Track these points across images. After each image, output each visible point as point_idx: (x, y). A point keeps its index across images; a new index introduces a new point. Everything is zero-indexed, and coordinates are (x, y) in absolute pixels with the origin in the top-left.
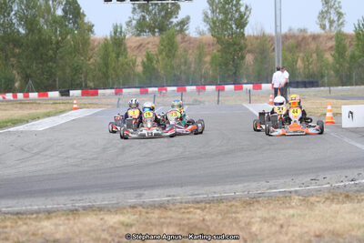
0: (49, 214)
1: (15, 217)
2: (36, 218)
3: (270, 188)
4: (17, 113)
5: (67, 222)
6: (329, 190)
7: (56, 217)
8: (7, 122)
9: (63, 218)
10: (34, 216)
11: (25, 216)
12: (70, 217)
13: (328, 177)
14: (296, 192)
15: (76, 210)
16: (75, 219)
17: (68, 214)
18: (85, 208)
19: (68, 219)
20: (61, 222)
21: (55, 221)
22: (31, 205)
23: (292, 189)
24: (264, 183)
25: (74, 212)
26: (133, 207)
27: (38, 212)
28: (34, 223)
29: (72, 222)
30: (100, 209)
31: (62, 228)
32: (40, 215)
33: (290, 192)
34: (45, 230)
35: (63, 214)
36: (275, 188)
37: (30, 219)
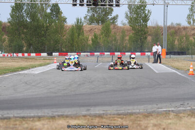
0: (40, 118)
1: (21, 119)
2: (32, 120)
3: (159, 108)
4: (24, 64)
5: (49, 123)
6: (190, 110)
7: (43, 120)
8: (18, 68)
9: (47, 121)
10: (32, 119)
11: (26, 119)
12: (51, 120)
13: (190, 103)
14: (172, 111)
15: (54, 117)
16: (53, 121)
17: (49, 119)
18: (59, 116)
19: (50, 122)
20: (46, 123)
21: (43, 122)
22: (30, 113)
23: (170, 109)
24: (155, 106)
25: (53, 118)
26: (85, 116)
27: (33, 117)
28: (31, 123)
29: (52, 123)
30: (67, 116)
31: (46, 126)
32: (35, 119)
33: (169, 111)
34: (37, 127)
35: (47, 119)
36: (161, 108)
37: (29, 121)
